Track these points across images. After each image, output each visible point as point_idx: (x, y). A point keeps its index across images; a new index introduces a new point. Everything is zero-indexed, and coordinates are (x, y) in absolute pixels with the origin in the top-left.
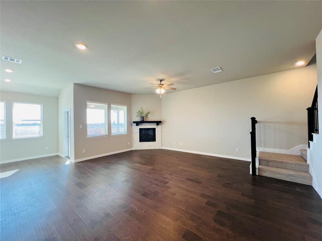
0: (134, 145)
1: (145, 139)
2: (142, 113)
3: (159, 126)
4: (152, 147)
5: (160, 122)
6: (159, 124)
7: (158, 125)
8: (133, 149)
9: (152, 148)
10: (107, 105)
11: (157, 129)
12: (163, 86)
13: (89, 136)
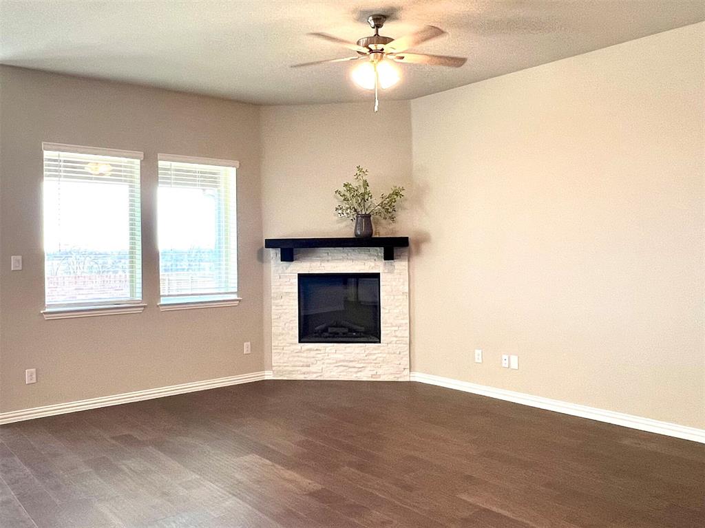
0: (275, 358)
1: (325, 330)
2: (364, 198)
3: (400, 265)
4: (361, 369)
5: (403, 242)
6: (396, 251)
7: (389, 256)
8: (268, 375)
9: (365, 376)
10: (138, 162)
11: (389, 276)
12: (387, 48)
13: (50, 306)
